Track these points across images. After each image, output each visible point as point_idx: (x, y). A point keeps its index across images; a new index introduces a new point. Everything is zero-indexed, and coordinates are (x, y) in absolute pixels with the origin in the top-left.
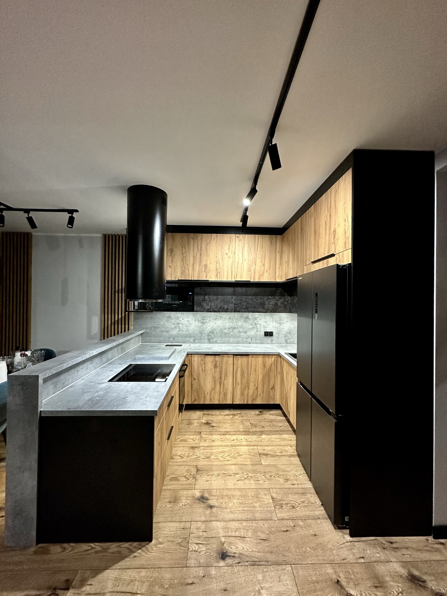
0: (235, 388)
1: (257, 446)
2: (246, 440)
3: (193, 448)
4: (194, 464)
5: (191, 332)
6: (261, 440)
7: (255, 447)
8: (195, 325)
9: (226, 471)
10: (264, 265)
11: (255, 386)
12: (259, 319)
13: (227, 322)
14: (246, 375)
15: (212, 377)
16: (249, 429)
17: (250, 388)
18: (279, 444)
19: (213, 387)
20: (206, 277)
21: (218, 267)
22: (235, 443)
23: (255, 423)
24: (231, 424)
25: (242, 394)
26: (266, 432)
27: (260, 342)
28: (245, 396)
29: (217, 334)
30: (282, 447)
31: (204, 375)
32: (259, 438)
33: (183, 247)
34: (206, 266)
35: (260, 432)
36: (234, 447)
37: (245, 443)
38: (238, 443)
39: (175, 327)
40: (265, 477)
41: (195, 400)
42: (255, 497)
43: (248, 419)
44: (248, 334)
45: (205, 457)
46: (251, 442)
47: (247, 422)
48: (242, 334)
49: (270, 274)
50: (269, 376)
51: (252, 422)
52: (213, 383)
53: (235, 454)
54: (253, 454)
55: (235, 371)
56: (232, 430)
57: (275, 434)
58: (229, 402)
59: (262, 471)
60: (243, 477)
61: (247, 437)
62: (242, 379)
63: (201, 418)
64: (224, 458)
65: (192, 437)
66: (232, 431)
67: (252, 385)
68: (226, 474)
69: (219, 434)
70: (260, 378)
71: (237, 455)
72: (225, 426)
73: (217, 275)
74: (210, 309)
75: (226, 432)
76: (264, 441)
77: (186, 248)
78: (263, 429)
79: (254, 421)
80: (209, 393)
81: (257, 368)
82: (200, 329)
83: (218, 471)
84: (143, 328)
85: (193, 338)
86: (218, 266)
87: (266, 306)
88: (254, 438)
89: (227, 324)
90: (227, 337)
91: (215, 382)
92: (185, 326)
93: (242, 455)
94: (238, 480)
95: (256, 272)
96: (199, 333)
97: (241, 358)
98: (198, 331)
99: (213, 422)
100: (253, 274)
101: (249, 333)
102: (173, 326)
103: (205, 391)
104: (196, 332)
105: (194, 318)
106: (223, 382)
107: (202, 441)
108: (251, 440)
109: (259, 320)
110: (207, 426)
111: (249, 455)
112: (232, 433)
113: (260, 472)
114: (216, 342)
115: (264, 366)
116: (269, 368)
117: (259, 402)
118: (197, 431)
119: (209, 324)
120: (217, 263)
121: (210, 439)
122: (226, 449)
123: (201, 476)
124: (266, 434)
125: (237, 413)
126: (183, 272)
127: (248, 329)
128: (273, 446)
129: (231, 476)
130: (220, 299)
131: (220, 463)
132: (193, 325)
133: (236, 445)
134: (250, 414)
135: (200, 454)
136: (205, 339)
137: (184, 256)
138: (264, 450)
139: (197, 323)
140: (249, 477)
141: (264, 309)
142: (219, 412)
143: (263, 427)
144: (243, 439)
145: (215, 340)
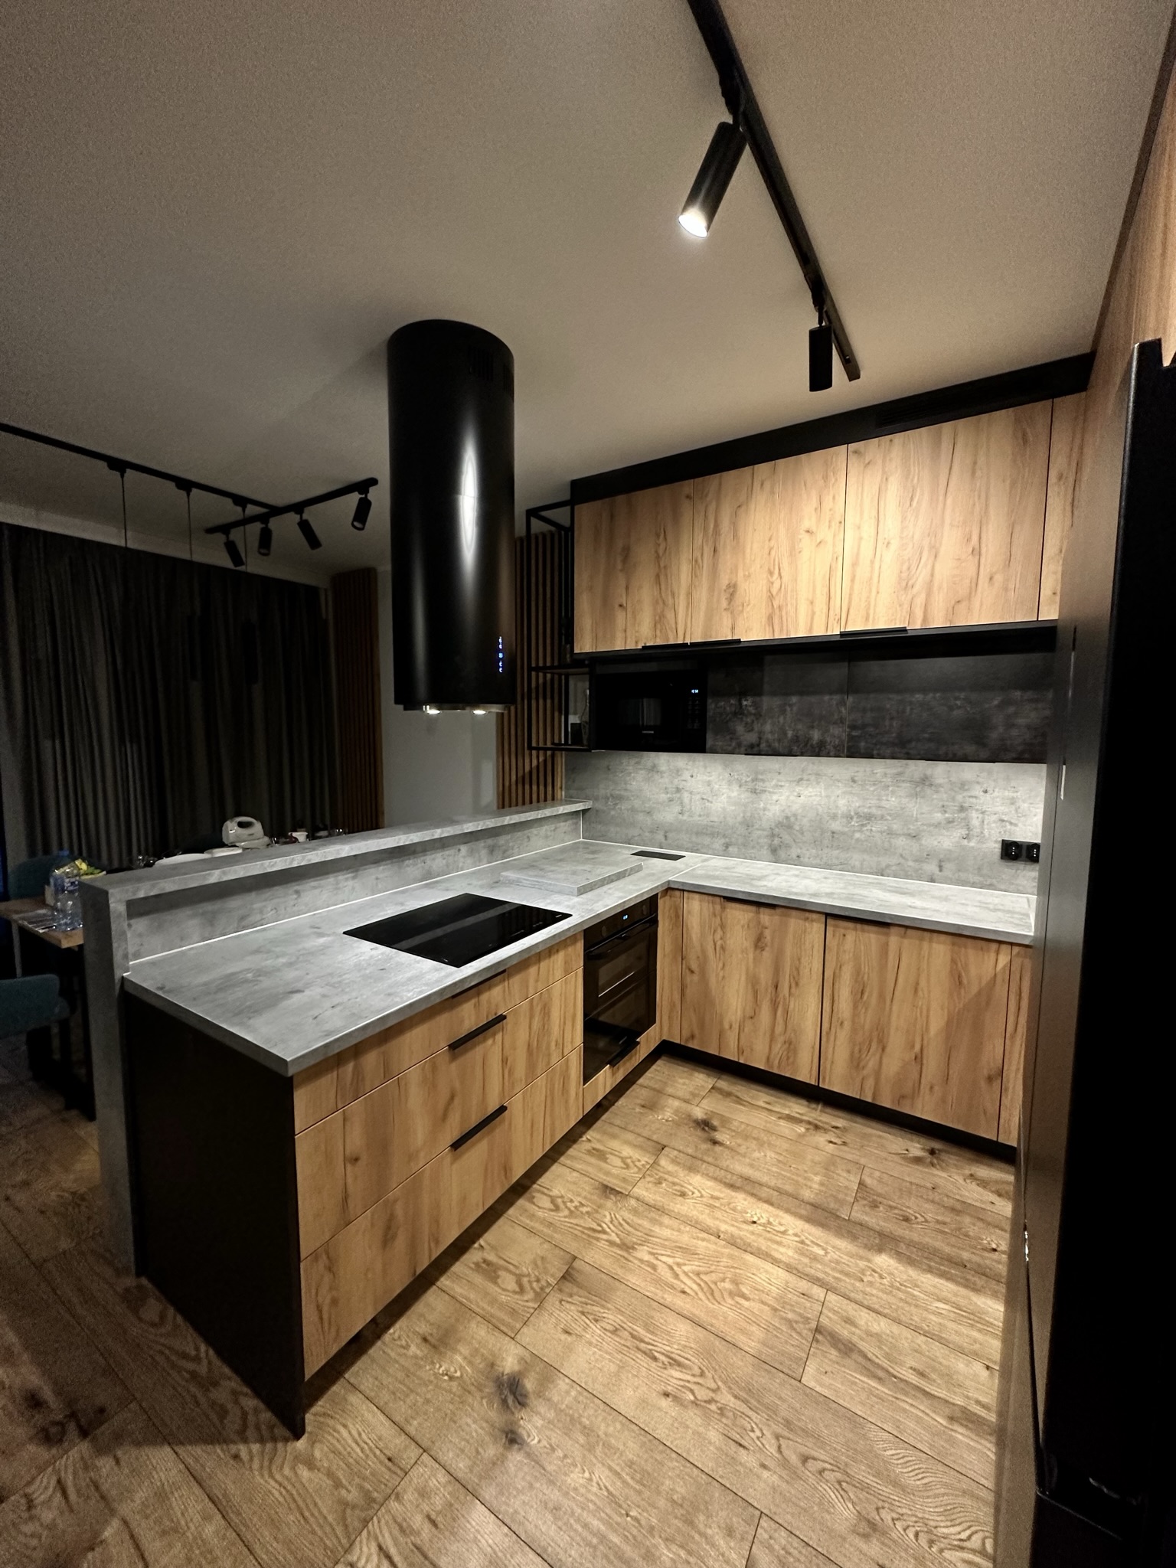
0: (828, 1034)
1: (829, 1288)
2: (802, 1242)
3: (607, 1190)
4: (573, 1247)
5: (716, 819)
6: (863, 1272)
7: (818, 1292)
8: (729, 797)
9: (649, 1331)
10: (977, 552)
11: (913, 1046)
12: (978, 787)
13: (839, 792)
14: (874, 1001)
15: (747, 979)
16: (842, 1203)
17: (888, 1050)
18: (936, 1330)
19: (749, 1012)
20: (733, 629)
21: (774, 591)
22: (751, 1238)
23: (880, 1189)
24: (781, 1158)
25: (856, 1063)
26: (903, 1248)
27: (977, 879)
28: (865, 1072)
29: (802, 834)
30: (938, 1351)
31: (721, 965)
32: (861, 1258)
33: (658, 536)
34: (732, 590)
35: (881, 1234)
36: (737, 1252)
37: (790, 1253)
38: (761, 1240)
39: (671, 800)
40: (779, 1447)
41: (693, 1037)
42: (680, 1512)
43: (863, 1161)
44: (923, 842)
45: (618, 1241)
46: (815, 1258)
47: (849, 1172)
48: (900, 842)
49: (1006, 589)
50: (977, 1027)
51: (868, 1181)
52: (750, 997)
53: (723, 1280)
54: (790, 1316)
55: (828, 973)
56: (772, 1183)
57: (943, 1275)
58: (804, 1074)
59: (784, 1411)
60: (692, 1391)
61: (814, 1232)
62: (855, 1006)
63: (697, 1100)
64: (676, 1276)
65: (627, 1151)
66: (769, 1187)
67: (896, 1042)
68: (642, 1341)
69: (715, 1179)
70: (937, 1023)
71: (727, 1285)
72: (756, 1155)
73: (770, 618)
74: (758, 745)
75: (747, 1179)
76: (871, 1284)
77: (668, 537)
78: (900, 1230)
79: (880, 1181)
80: (736, 1027)
81: (923, 983)
82: (744, 812)
83: (622, 1313)
84: (587, 798)
85: (723, 841)
86: (777, 585)
87: (994, 735)
88: (835, 1248)
89: (842, 802)
90: (838, 848)
91: (756, 993)
92: (698, 797)
93: (747, 1299)
94: (667, 1395)
95: (935, 588)
96: (740, 823)
97: (856, 929)
98: (739, 819)
99: (723, 1127)
100: (920, 601)
101: (930, 842)
102: (663, 797)
103: (721, 1015)
104: (731, 821)
105: (727, 775)
106: (784, 1003)
107: (648, 1179)
108: (822, 1252)
109: (977, 791)
110: (699, 1133)
111: (775, 1310)
112: (765, 1192)
113: (772, 1411)
114: (798, 861)
115: (958, 980)
116: (979, 993)
117: (924, 1110)
118: (655, 1137)
119: (775, 797)
120: (771, 573)
121: (674, 1184)
122: (704, 1245)
123: (561, 1301)
124: (899, 1256)
125: (834, 1124)
126: (659, 620)
127: (930, 825)
128: (900, 1323)
129: (655, 1359)
130: (795, 709)
131: (650, 1290)
132: (724, 798)
133: (749, 1245)
134: (882, 1147)
135: (611, 1222)
136: (762, 847)
137: (662, 565)
138: (849, 1321)
139: (735, 792)
140: (713, 1407)
141: (984, 745)
142: (768, 1098)
143: (906, 1219)
144: (791, 1232)
145: (794, 852)
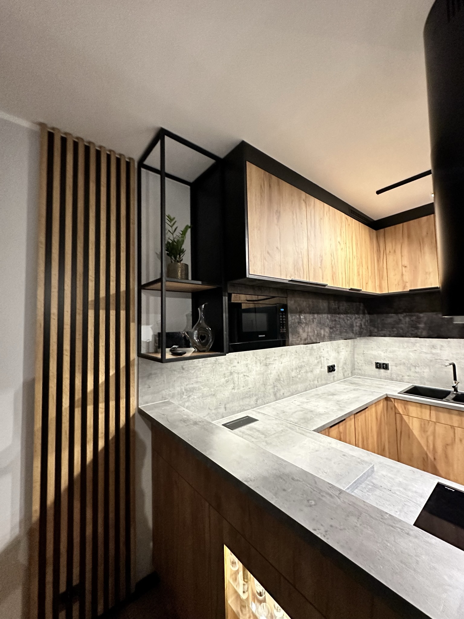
5: (250, 386)
10: (368, 268)
13: (293, 358)
20: (323, 278)
21: (333, 264)
27: (324, 382)
29: (284, 381)
33: (293, 214)
34: (321, 259)
73: (333, 276)
74: (307, 339)
77: (298, 217)
81: (372, 425)
95: (363, 277)
97: (360, 415)
100: (361, 280)
101: (315, 372)
104: (258, 385)
119: (274, 366)
120: (332, 256)
126: (296, 264)
127: (314, 365)
132: (254, 372)
136: (271, 395)
137: (296, 232)
139: (259, 367)
145: (282, 392)
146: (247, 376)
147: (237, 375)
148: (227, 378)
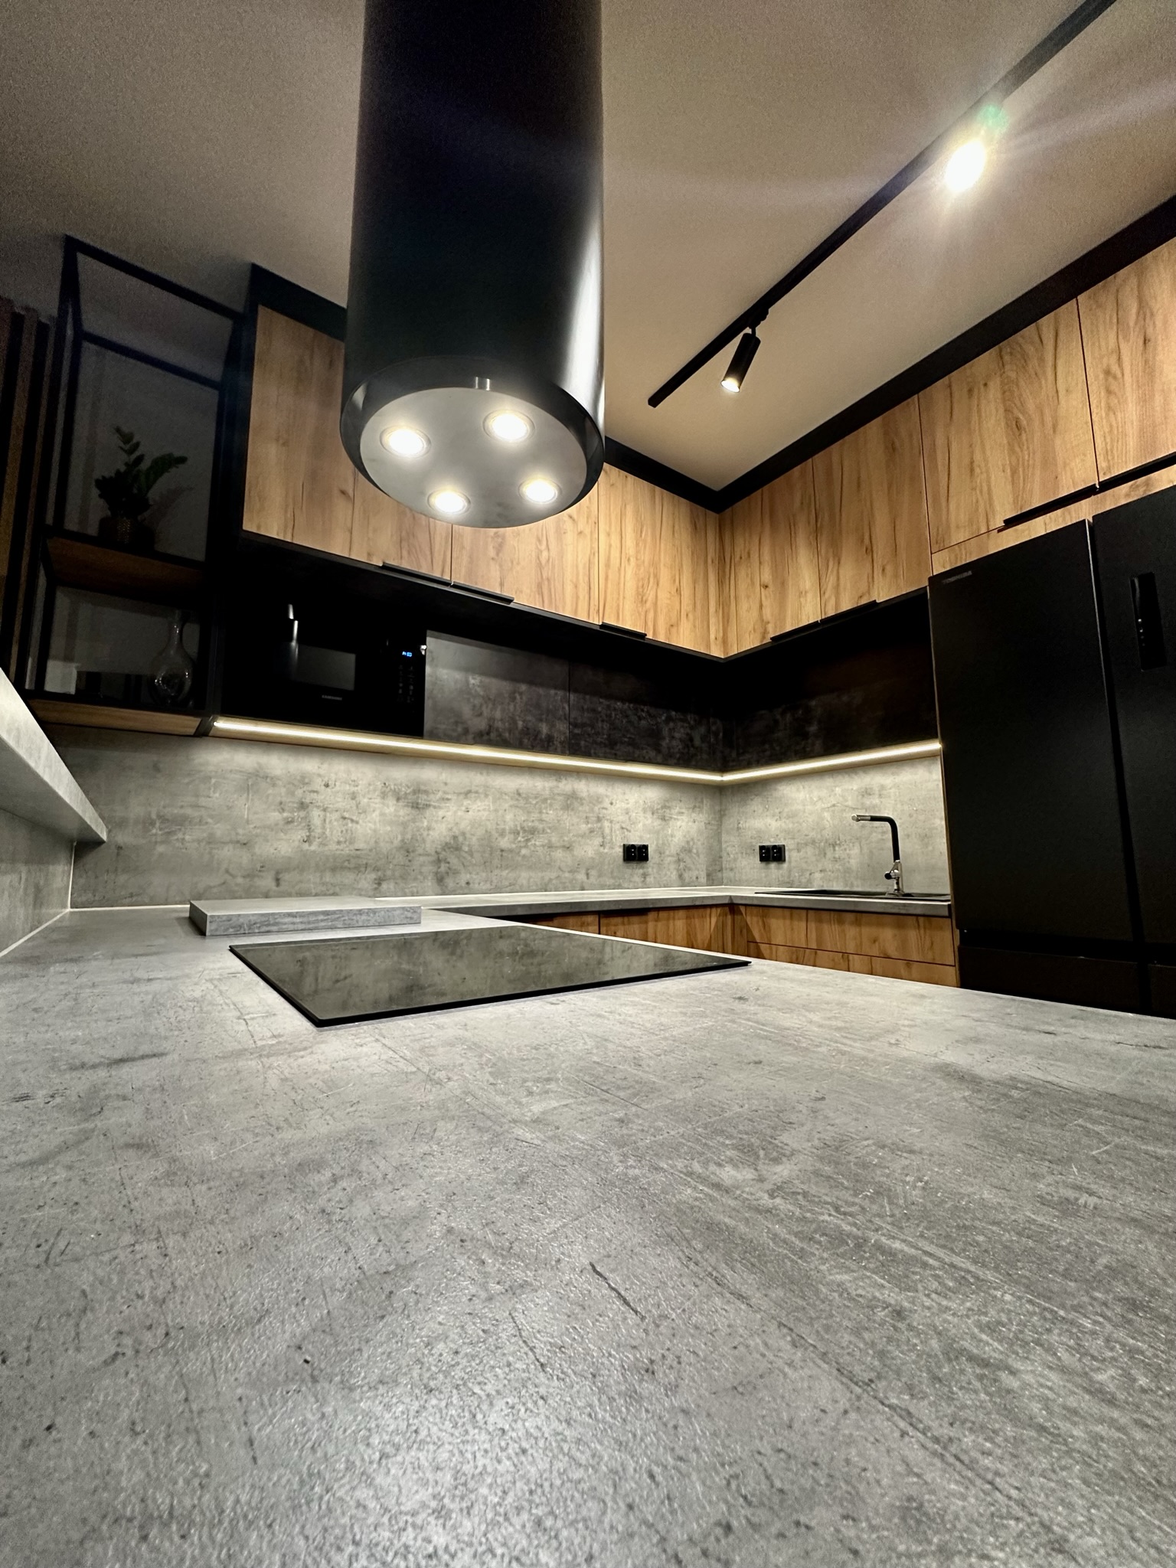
8: (382, 814)
10: (679, 591)
12: (607, 800)
13: (506, 806)
20: (502, 585)
21: (543, 560)
29: (472, 856)
34: (500, 541)
39: (289, 822)
44: (575, 853)
49: (694, 624)
74: (488, 733)
85: (373, 875)
89: (509, 817)
90: (507, 867)
92: (336, 815)
95: (659, 609)
100: (651, 615)
101: (578, 852)
104: (385, 847)
109: (607, 803)
119: (441, 813)
120: (539, 541)
126: (405, 538)
130: (524, 698)
136: (425, 876)
139: (391, 807)
145: (464, 877)
146: (352, 821)
147: (322, 814)
148: (290, 815)
